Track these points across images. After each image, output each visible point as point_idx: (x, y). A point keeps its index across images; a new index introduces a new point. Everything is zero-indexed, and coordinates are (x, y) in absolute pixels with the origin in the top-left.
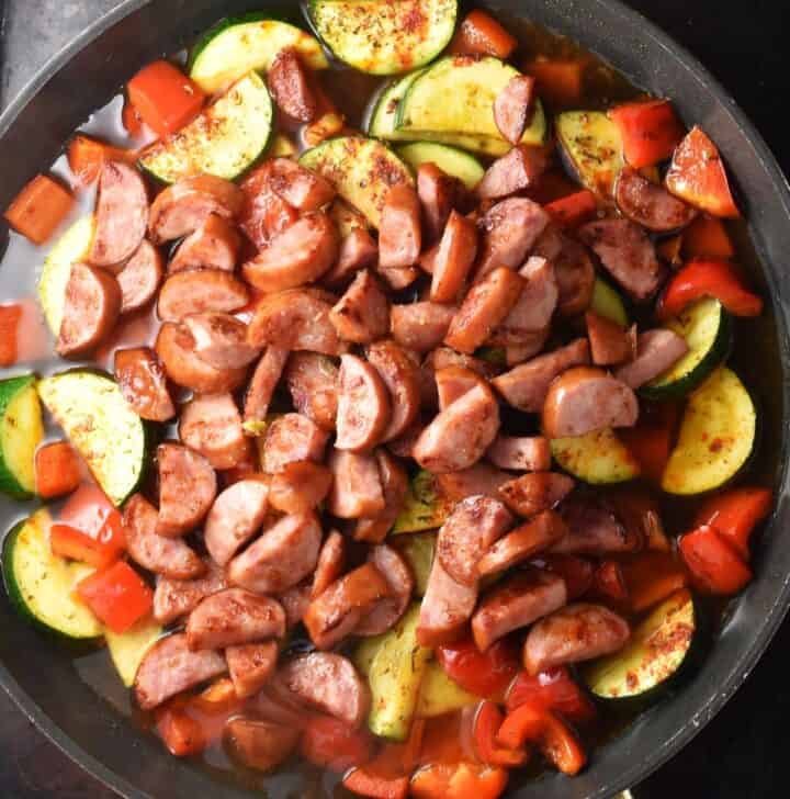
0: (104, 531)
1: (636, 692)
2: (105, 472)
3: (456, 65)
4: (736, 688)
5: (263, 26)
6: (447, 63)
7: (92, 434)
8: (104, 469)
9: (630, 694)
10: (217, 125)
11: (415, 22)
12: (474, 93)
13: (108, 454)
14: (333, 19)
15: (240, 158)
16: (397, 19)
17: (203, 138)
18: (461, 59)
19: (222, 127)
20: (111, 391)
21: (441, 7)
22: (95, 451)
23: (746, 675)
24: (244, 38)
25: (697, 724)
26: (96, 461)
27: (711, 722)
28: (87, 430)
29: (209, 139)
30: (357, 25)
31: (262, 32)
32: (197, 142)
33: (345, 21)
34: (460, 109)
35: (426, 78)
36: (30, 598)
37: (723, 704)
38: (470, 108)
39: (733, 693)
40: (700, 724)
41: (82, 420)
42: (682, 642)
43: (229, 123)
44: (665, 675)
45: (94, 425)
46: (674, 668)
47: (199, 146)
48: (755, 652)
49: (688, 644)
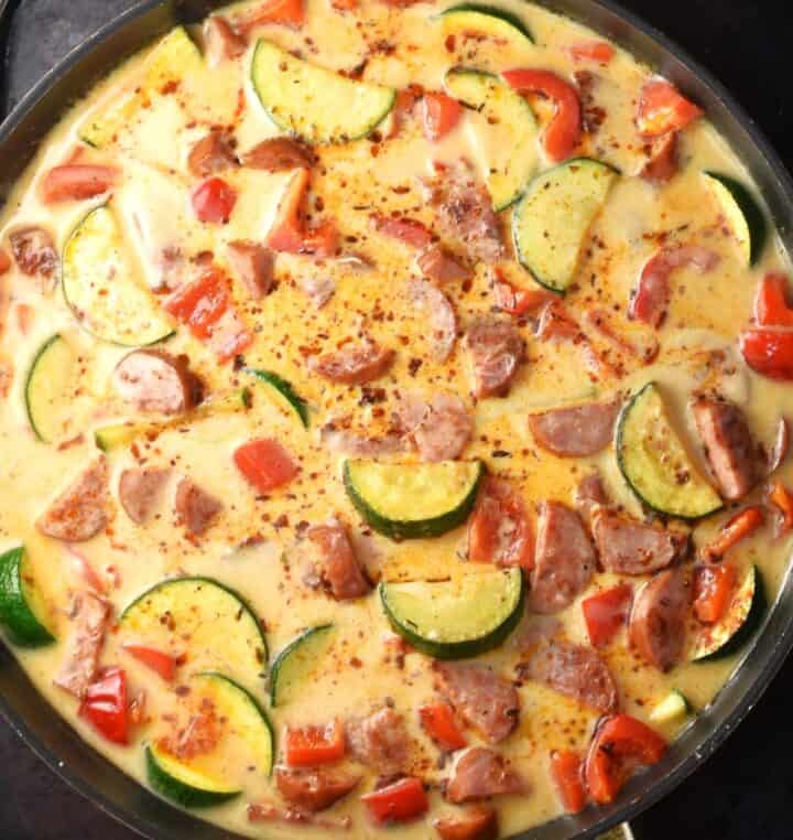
27: (713, 755)
39: (737, 725)
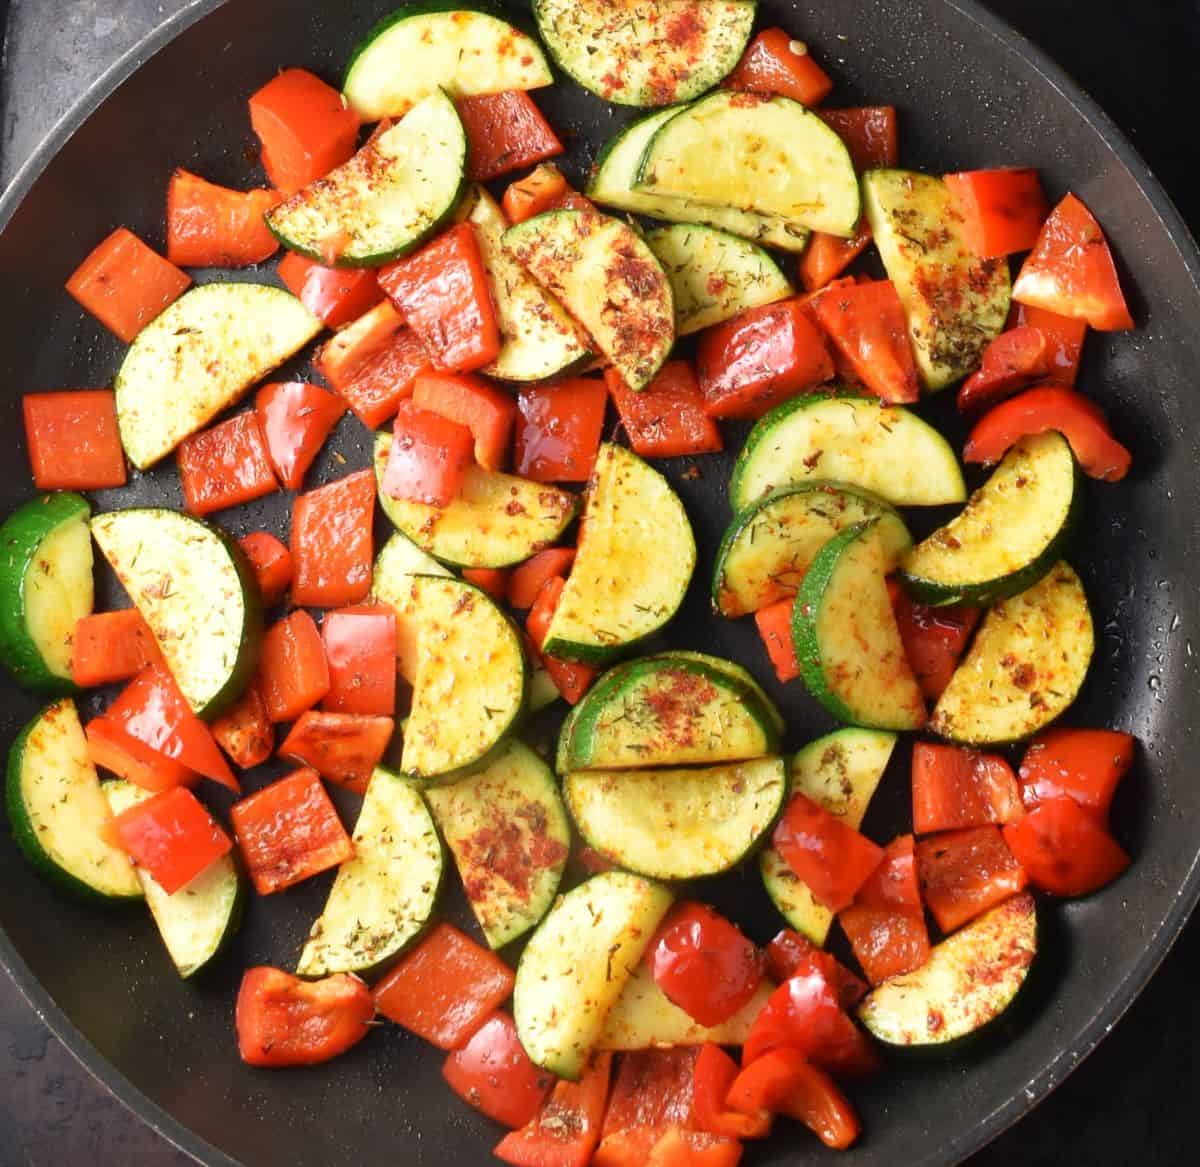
0: (171, 741)
1: (941, 1038)
2: (184, 661)
3: (732, 104)
4: (1093, 1045)
5: (455, 19)
6: (721, 100)
7: (166, 602)
8: (181, 656)
9: (933, 1041)
10: (383, 167)
11: (686, 32)
12: (756, 148)
13: (189, 635)
14: (566, 11)
15: (417, 216)
16: (660, 25)
17: (362, 186)
18: (742, 96)
19: (390, 170)
20: (200, 541)
21: (730, 17)
22: (169, 629)
23: (1108, 1029)
24: (426, 37)
25: (1032, 1095)
26: (169, 643)
28: (163, 595)
29: (370, 187)
30: (600, 25)
31: (453, 27)
32: (354, 192)
33: (584, 18)
34: (733, 169)
35: (687, 118)
36: (44, 828)
37: (1072, 1068)
38: (749, 170)
40: (1037, 1097)
41: (154, 580)
42: (1015, 969)
43: (400, 165)
44: (986, 1017)
45: (172, 591)
46: (1000, 1008)
47: (355, 198)
48: (1126, 993)
49: (1024, 973)
